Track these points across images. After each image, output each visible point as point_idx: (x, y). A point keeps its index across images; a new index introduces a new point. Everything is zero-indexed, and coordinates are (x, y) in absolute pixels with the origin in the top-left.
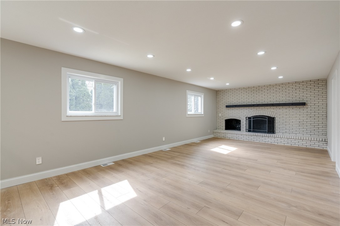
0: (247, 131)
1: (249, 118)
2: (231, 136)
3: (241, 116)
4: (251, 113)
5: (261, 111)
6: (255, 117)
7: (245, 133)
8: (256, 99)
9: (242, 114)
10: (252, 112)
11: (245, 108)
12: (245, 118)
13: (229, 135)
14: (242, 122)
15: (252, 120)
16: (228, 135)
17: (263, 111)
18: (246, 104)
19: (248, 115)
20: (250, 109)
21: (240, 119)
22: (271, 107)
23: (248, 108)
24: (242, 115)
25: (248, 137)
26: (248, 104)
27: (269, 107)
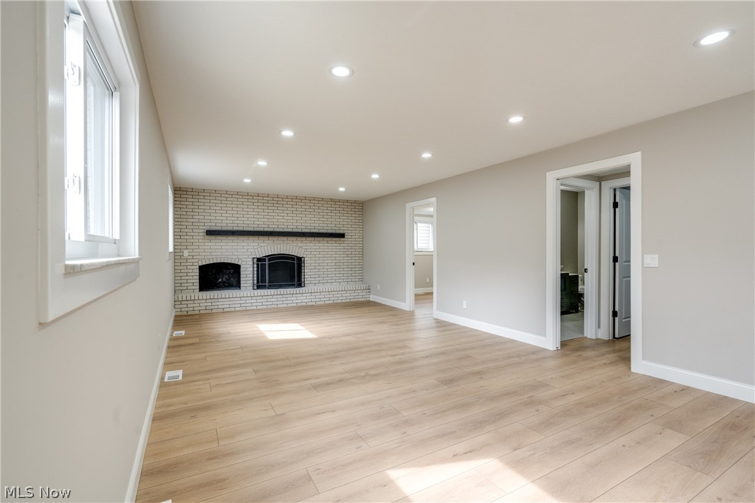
0: (256, 287)
1: (259, 260)
2: (227, 303)
3: (241, 257)
4: (262, 248)
5: (282, 246)
6: (272, 257)
7: (249, 293)
8: (273, 220)
9: (243, 250)
10: (266, 248)
11: (251, 238)
12: (251, 260)
13: (222, 303)
14: (245, 269)
15: (267, 263)
16: (218, 303)
17: (285, 246)
18: (251, 229)
19: (257, 253)
20: (260, 241)
21: (240, 261)
22: (299, 239)
23: (255, 238)
24: (244, 254)
25: (266, 300)
26: (256, 229)
27: (294, 238)
